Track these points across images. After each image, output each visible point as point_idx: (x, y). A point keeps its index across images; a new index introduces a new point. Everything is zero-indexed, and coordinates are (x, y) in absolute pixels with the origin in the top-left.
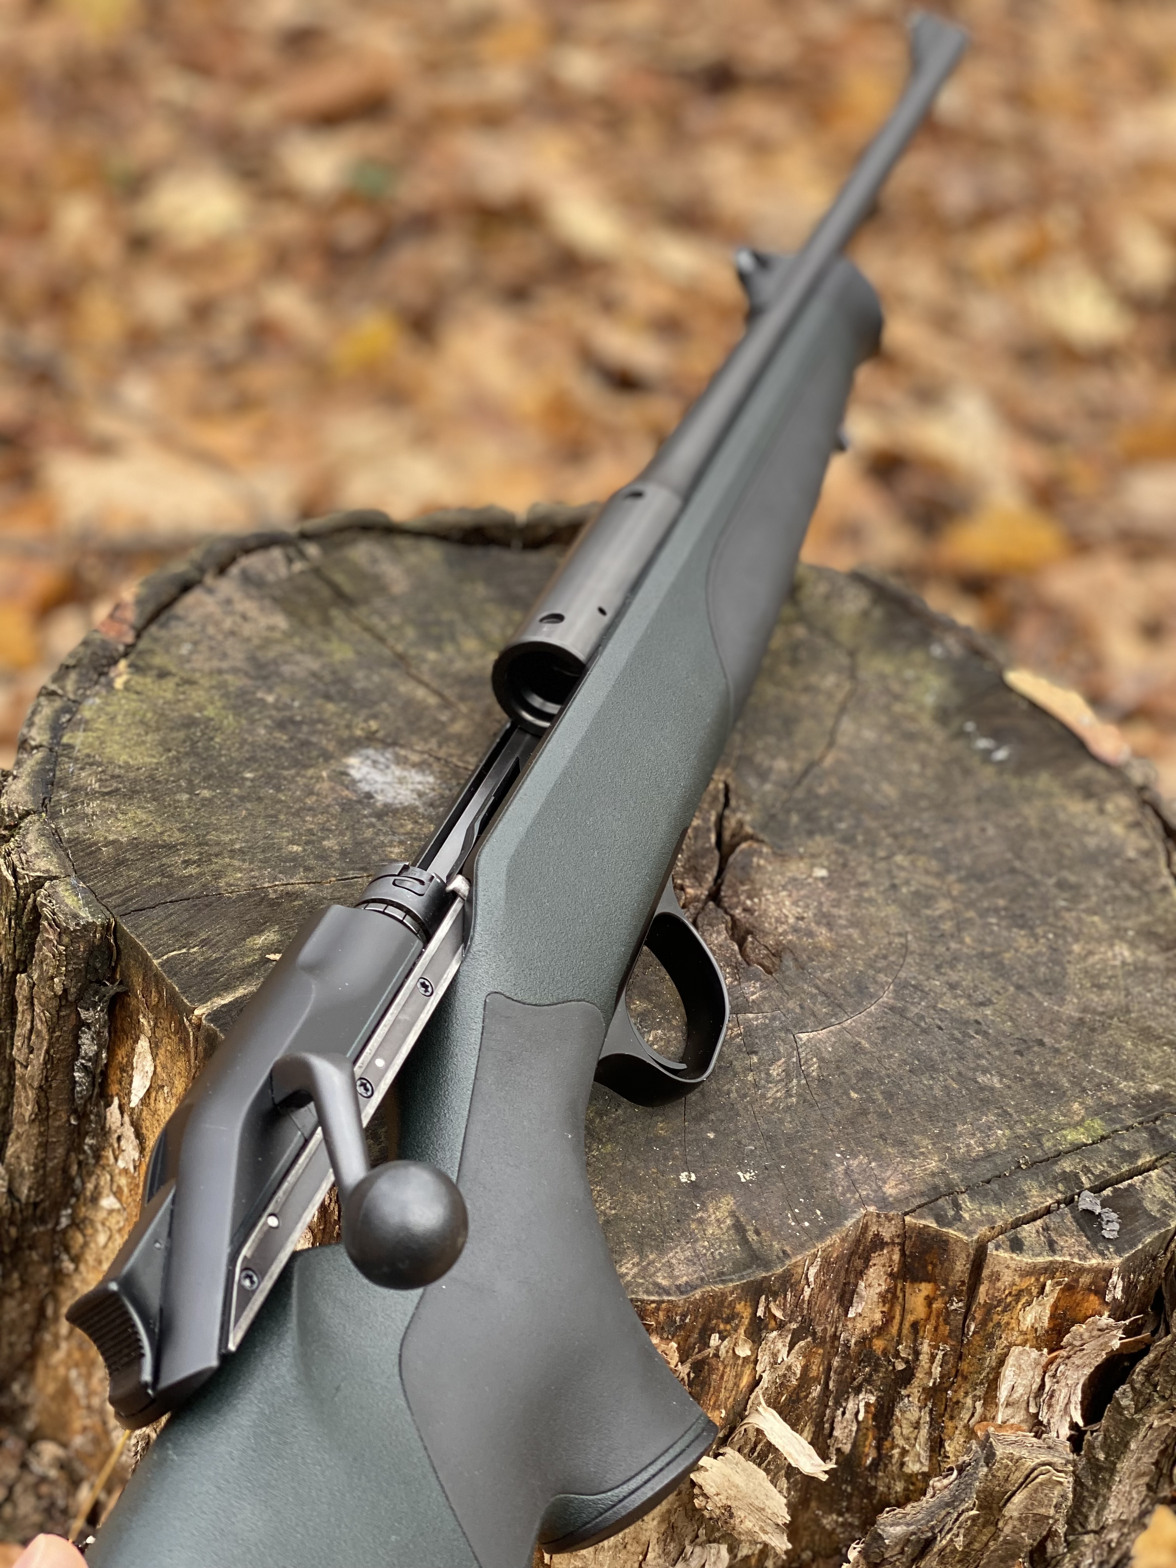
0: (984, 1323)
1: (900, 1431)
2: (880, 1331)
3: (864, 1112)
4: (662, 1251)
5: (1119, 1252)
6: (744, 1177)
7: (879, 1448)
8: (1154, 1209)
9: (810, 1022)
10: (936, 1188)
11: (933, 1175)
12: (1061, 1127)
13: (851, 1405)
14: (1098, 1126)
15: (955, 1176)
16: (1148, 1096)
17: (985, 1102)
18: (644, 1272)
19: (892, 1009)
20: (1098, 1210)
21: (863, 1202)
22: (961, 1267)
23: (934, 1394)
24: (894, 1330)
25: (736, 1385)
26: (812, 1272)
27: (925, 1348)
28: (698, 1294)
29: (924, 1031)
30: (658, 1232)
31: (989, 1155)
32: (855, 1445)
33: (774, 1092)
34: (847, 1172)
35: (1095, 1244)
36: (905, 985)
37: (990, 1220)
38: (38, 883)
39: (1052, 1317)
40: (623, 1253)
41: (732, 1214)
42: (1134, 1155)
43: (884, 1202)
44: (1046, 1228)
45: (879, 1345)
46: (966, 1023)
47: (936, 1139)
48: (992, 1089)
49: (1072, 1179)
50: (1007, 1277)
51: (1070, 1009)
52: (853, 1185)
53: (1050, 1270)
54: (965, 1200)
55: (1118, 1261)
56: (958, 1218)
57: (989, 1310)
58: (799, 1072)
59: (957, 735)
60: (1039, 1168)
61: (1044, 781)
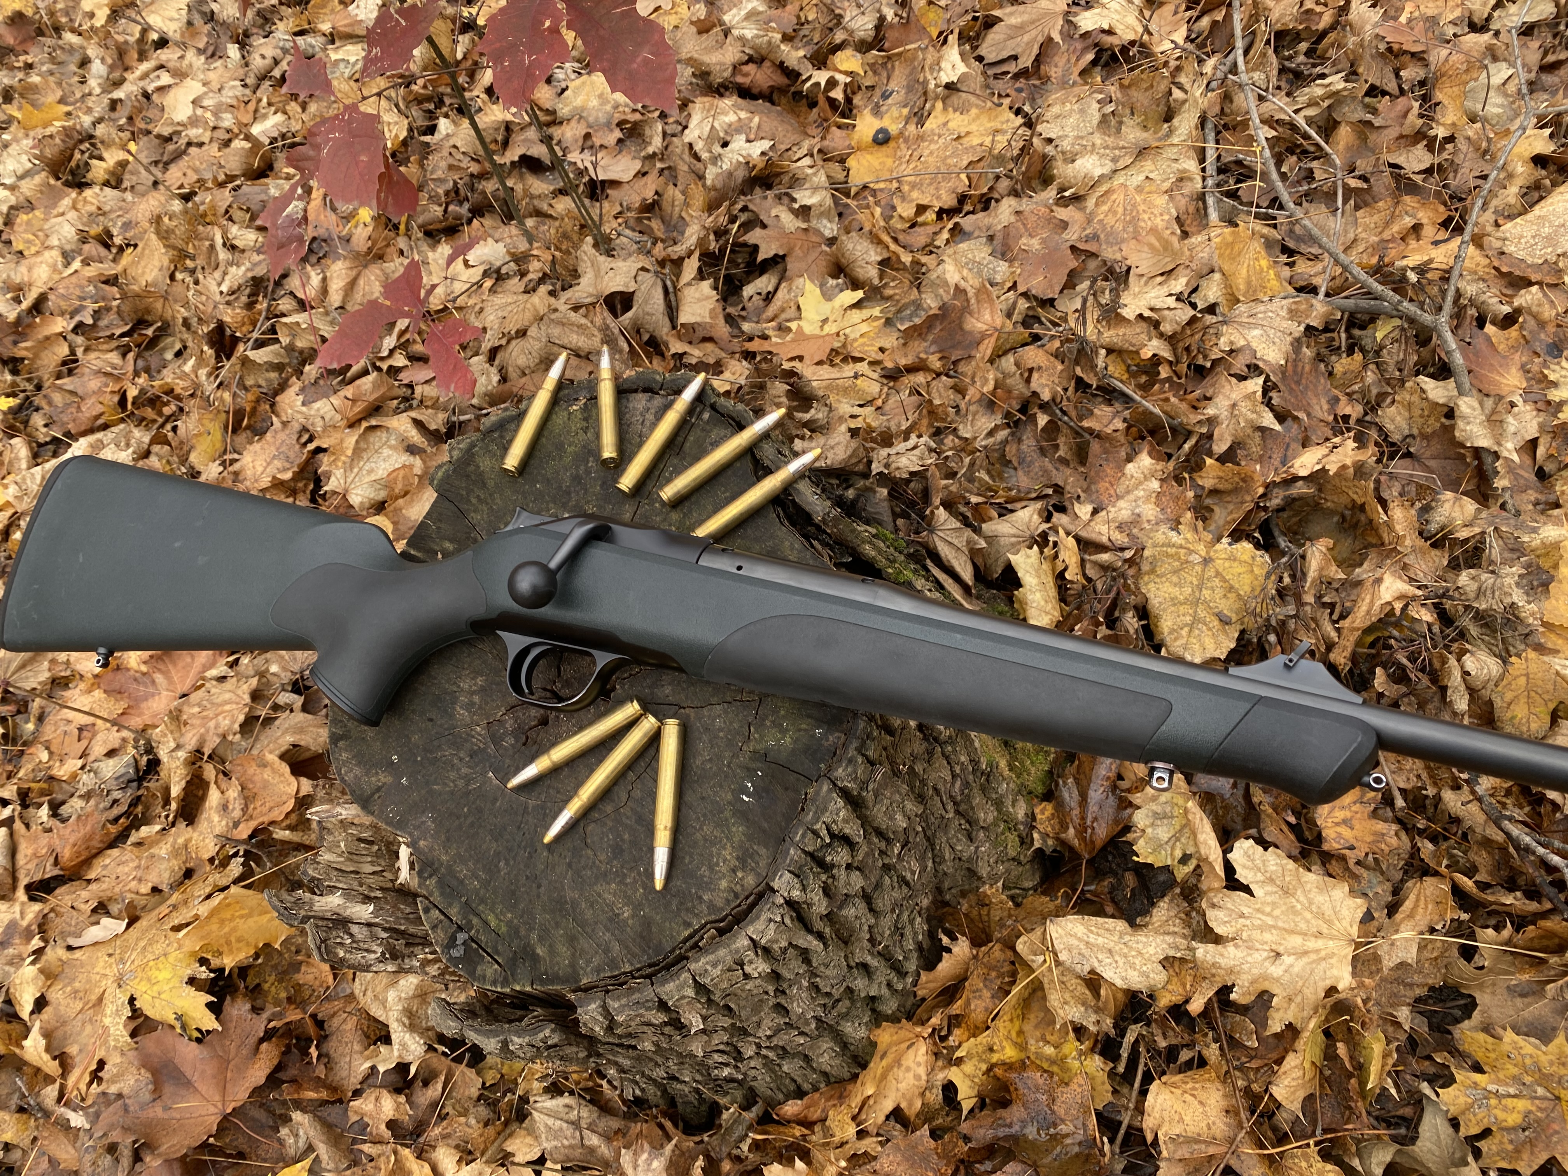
6: (404, 781)
8: (479, 972)
10: (433, 863)
11: (439, 860)
12: (493, 911)
14: (503, 930)
17: (490, 870)
20: (460, 943)
28: (343, 785)
31: (462, 882)
34: (424, 823)
36: (544, 808)
37: (431, 894)
41: (385, 784)
42: (499, 953)
43: (414, 843)
44: (441, 921)
46: (533, 846)
52: (416, 828)
58: (468, 780)
59: (748, 769)
60: (468, 908)
61: (738, 830)
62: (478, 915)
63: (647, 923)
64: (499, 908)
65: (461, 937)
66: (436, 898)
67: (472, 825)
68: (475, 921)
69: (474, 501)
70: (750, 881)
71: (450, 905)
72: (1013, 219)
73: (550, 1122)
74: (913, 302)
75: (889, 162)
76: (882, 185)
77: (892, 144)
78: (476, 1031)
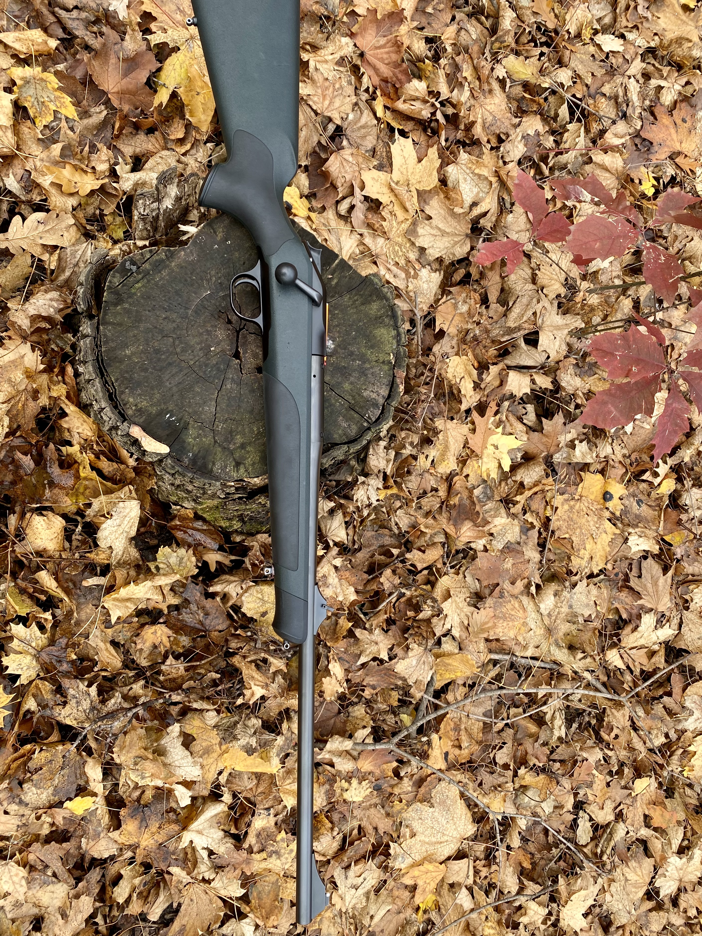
3: (191, 273)
6: (216, 246)
8: (118, 275)
9: (208, 298)
10: (172, 258)
11: (173, 261)
12: (143, 287)
15: (168, 263)
17: (162, 287)
19: (188, 309)
29: (179, 304)
31: (160, 272)
34: (193, 255)
36: (186, 318)
41: (217, 235)
42: (123, 287)
46: (169, 310)
47: (173, 271)
48: (160, 292)
49: (138, 273)
51: (142, 325)
52: (191, 252)
54: (164, 257)
58: (208, 281)
59: (181, 419)
60: (147, 273)
61: (154, 410)
62: (142, 278)
63: (121, 361)
64: (143, 290)
65: (134, 268)
66: (156, 257)
67: (186, 280)
68: (140, 276)
69: (356, 298)
70: (130, 412)
71: (150, 264)
72: (526, 557)
73: (80, 252)
74: (493, 496)
75: (592, 497)
76: (579, 490)
77: (602, 501)
78: (90, 271)
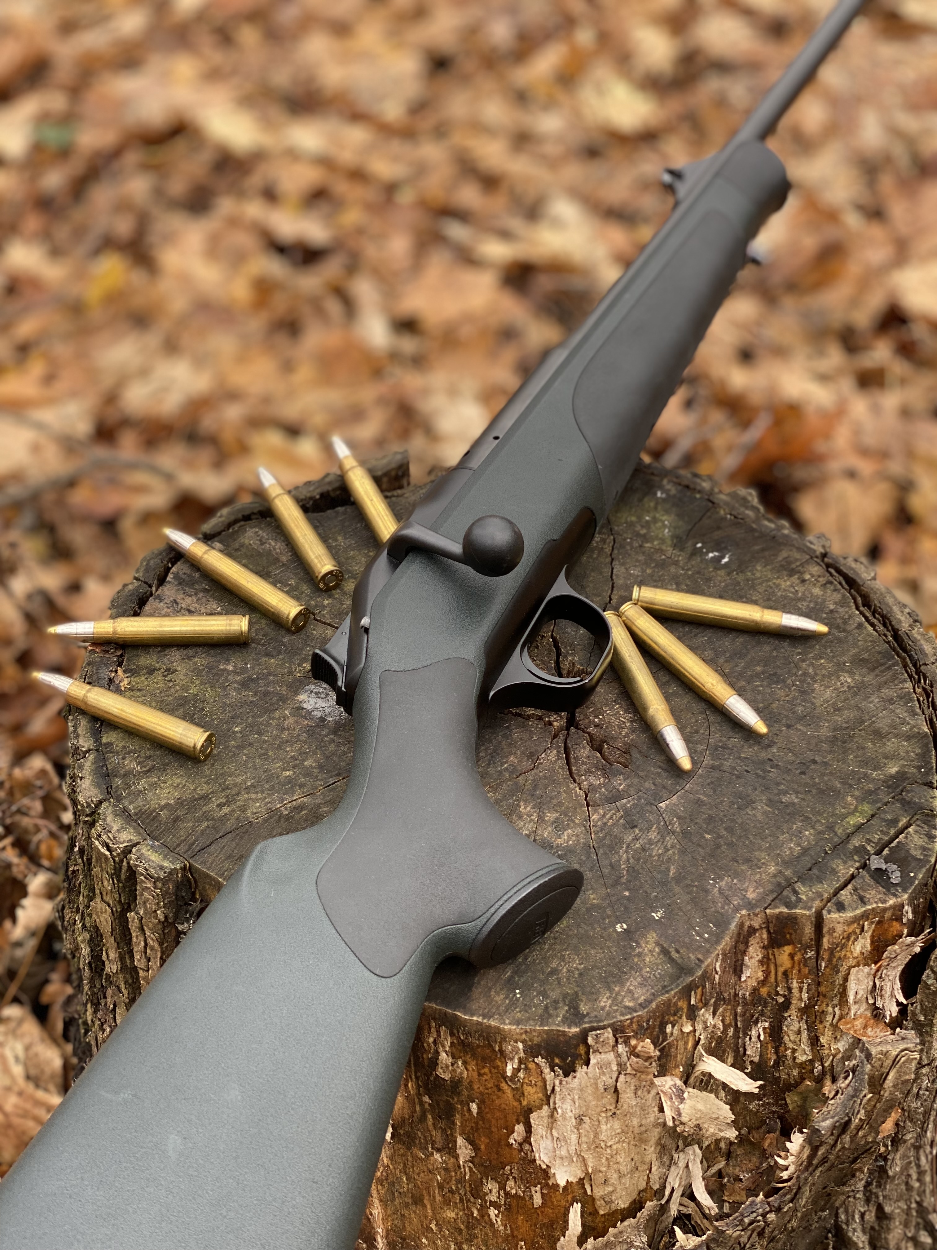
0: (830, 960)
1: (789, 1039)
2: (763, 983)
3: (718, 847)
4: (622, 983)
5: (904, 890)
6: (657, 916)
7: (777, 1053)
8: (917, 854)
9: (665, 794)
10: (779, 884)
11: (775, 876)
12: (844, 817)
13: (754, 1033)
14: (868, 809)
15: (788, 873)
16: (892, 777)
17: (791, 815)
18: (615, 1001)
19: (713, 767)
20: (884, 867)
21: (737, 909)
22: (808, 930)
23: (806, 1011)
24: (772, 979)
25: (686, 1049)
26: (718, 964)
27: (795, 984)
28: (654, 1005)
29: (738, 777)
30: (615, 971)
31: (805, 851)
32: (761, 1055)
33: (657, 851)
34: (721, 891)
35: (888, 890)
36: (716, 748)
37: (819, 895)
38: (127, 851)
39: (872, 943)
40: (598, 992)
41: (658, 944)
42: (895, 821)
43: (750, 905)
44: (855, 889)
45: (764, 991)
46: (763, 762)
47: (769, 851)
48: (794, 804)
49: (861, 850)
50: (839, 929)
51: (825, 731)
53: (865, 916)
55: (906, 896)
56: (799, 900)
57: (832, 951)
59: (693, 554)
60: (840, 849)
62: (849, 836)
64: (839, 810)
65: (876, 863)
66: (826, 888)
68: (855, 842)
71: (834, 872)
